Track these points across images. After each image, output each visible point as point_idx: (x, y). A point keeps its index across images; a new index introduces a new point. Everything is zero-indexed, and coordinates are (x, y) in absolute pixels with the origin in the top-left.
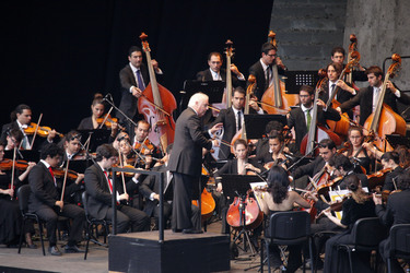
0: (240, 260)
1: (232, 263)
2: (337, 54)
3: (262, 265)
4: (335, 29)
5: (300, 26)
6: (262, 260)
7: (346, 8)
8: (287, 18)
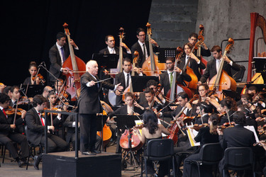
2: (192, 38)
4: (190, 21)
5: (168, 19)
6: (142, 171)
7: (197, 8)
8: (160, 13)
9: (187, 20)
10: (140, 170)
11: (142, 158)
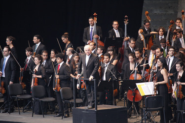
0: (132, 118)
1: (128, 119)
2: (178, 21)
3: (142, 120)
4: (173, 13)
5: (157, 12)
6: (142, 118)
7: (178, 3)
8: (152, 8)
9: (171, 12)
10: (141, 118)
11: (142, 109)
